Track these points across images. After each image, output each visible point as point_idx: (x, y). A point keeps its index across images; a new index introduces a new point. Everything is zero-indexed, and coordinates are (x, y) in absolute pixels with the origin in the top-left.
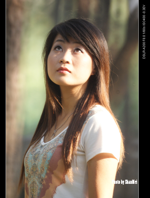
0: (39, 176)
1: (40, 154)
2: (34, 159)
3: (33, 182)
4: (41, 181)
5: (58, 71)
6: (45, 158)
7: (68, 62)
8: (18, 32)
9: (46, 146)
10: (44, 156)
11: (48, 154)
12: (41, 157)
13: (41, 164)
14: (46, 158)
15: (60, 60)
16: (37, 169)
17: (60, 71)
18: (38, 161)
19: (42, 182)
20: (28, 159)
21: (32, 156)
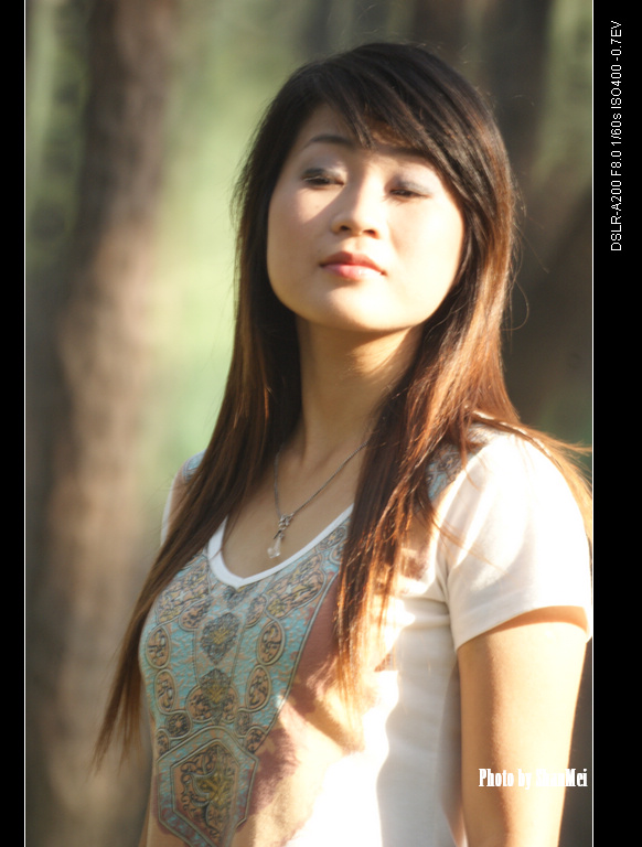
0: (241, 722)
1: (240, 629)
2: (208, 651)
3: (210, 749)
4: (252, 742)
5: (323, 265)
6: (272, 642)
7: (372, 233)
8: (156, 103)
9: (258, 590)
10: (268, 632)
11: (287, 627)
12: (250, 639)
13: (251, 667)
14: (280, 642)
15: (339, 220)
16: (231, 692)
17: (334, 267)
18: (236, 658)
19: (256, 745)
20: (175, 653)
21: (191, 637)
